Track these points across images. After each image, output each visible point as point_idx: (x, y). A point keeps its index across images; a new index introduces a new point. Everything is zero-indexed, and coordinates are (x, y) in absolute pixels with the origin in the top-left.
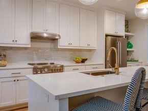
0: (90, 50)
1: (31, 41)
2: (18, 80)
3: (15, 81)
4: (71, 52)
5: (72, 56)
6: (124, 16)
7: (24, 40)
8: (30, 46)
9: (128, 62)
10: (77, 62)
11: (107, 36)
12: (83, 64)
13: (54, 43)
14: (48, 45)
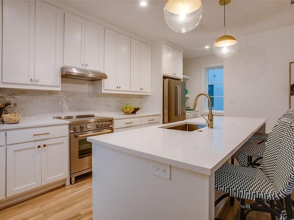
0: (141, 97)
1: (62, 82)
2: (45, 146)
3: (39, 147)
4: (118, 99)
5: (118, 104)
6: (182, 53)
7: (50, 80)
8: (59, 89)
9: (186, 111)
10: (127, 113)
11: (165, 77)
12: (133, 116)
13: (93, 85)
14: (85, 88)
